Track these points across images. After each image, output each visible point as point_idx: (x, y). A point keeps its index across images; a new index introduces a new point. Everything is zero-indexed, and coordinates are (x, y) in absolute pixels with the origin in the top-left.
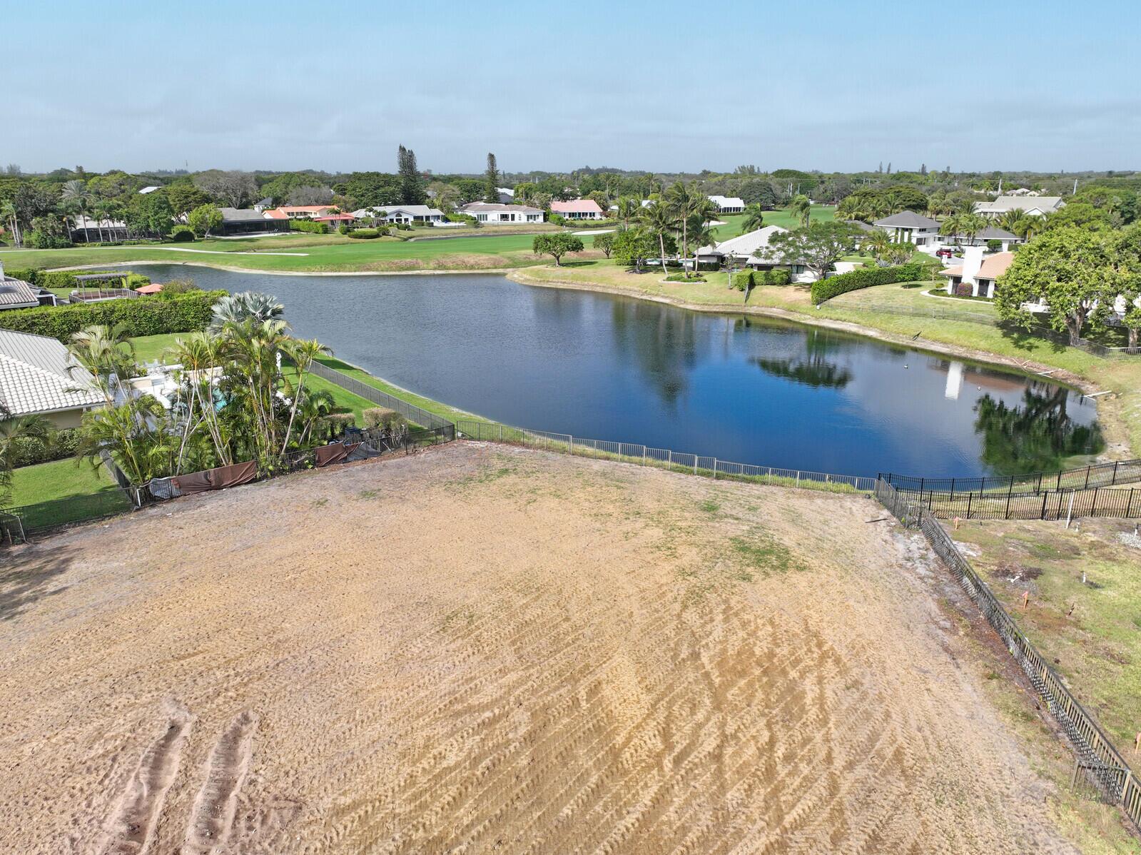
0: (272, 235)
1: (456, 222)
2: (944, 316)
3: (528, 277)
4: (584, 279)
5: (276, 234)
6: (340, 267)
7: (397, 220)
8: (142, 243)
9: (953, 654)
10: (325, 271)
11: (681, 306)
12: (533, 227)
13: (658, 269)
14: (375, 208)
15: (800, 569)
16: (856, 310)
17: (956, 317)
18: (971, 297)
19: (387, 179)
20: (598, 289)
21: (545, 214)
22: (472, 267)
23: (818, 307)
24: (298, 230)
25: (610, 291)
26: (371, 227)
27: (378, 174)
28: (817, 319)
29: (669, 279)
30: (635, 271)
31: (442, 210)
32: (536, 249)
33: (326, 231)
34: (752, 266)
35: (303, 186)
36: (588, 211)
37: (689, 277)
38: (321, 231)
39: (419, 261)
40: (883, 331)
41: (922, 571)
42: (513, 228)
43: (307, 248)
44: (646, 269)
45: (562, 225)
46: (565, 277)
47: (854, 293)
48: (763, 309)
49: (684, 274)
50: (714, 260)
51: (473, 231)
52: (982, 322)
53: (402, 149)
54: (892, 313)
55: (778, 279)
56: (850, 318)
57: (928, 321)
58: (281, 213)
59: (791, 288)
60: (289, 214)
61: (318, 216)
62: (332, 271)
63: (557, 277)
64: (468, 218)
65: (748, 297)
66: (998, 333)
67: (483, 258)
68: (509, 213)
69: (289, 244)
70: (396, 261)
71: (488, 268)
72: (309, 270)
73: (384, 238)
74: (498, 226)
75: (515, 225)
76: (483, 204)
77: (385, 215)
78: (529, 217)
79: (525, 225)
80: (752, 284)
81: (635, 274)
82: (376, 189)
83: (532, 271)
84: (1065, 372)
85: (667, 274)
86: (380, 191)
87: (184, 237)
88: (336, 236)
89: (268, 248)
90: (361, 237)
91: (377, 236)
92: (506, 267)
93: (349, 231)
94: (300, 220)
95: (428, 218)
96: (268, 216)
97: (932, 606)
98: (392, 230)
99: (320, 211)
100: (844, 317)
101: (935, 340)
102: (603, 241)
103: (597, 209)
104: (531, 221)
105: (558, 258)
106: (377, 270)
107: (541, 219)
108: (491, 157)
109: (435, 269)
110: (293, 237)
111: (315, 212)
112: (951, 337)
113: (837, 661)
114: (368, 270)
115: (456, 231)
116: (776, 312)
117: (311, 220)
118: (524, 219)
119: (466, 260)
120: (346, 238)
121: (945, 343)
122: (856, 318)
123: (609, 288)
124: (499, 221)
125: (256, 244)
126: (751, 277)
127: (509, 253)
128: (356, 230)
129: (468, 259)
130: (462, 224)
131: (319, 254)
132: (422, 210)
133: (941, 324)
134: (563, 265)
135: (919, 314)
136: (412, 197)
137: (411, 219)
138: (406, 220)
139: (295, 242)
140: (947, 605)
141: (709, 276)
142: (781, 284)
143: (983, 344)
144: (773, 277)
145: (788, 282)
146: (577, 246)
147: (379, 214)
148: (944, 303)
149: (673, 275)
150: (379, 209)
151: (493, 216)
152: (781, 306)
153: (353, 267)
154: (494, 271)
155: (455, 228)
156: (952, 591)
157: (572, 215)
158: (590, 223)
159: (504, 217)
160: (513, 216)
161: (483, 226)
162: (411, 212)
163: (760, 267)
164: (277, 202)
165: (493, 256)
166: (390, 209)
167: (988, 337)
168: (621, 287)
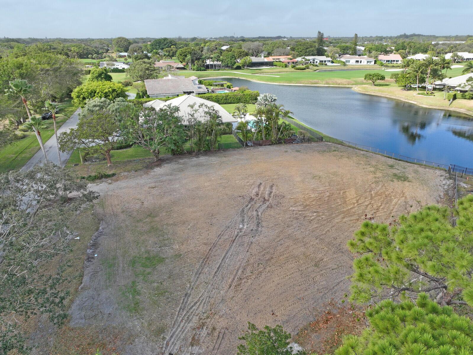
1: (336, 63)
3: (360, 89)
4: (383, 92)
5: (268, 67)
6: (291, 82)
7: (313, 62)
8: (225, 70)
10: (285, 83)
11: (420, 105)
12: (369, 66)
13: (415, 89)
14: (306, 57)
15: (409, 182)
20: (388, 96)
21: (375, 61)
22: (339, 84)
24: (276, 66)
25: (392, 97)
26: (302, 65)
29: (419, 94)
30: (405, 90)
31: (331, 58)
32: (365, 79)
33: (286, 66)
34: (457, 90)
35: (279, 48)
36: (396, 60)
37: (428, 94)
38: (284, 66)
39: (319, 81)
41: (446, 187)
42: (360, 67)
43: (279, 73)
44: (410, 89)
45: (382, 66)
46: (375, 90)
48: (457, 109)
49: (425, 92)
50: (441, 87)
51: (343, 68)
55: (468, 97)
58: (270, 59)
60: (273, 59)
61: (284, 60)
62: (287, 83)
63: (372, 90)
64: (341, 62)
65: (451, 103)
67: (344, 81)
68: (360, 60)
69: (273, 72)
70: (311, 80)
71: (345, 85)
72: (280, 82)
73: (307, 70)
74: (354, 65)
75: (361, 65)
76: (349, 55)
77: (309, 60)
79: (365, 65)
80: (455, 98)
81: (405, 91)
82: (307, 49)
83: (363, 87)
85: (419, 92)
87: (238, 68)
88: (290, 69)
89: (265, 73)
90: (298, 69)
91: (305, 69)
92: (353, 84)
93: (294, 67)
94: (277, 61)
95: (325, 61)
96: (266, 60)
97: (442, 194)
98: (311, 67)
99: (285, 58)
102: (395, 76)
103: (400, 59)
104: (368, 63)
105: (374, 82)
106: (303, 84)
107: (373, 63)
108: (356, 35)
109: (325, 84)
110: (274, 69)
111: (283, 59)
113: (406, 198)
114: (300, 83)
115: (336, 67)
116: (462, 111)
117: (280, 61)
118: (366, 63)
119: (337, 81)
120: (293, 70)
123: (392, 96)
124: (354, 63)
125: (262, 71)
126: (455, 95)
127: (355, 79)
128: (297, 66)
130: (339, 64)
131: (283, 76)
132: (323, 58)
134: (375, 85)
136: (320, 53)
137: (318, 62)
138: (316, 62)
139: (275, 71)
140: (446, 195)
141: (437, 93)
142: (469, 99)
144: (465, 96)
145: (472, 98)
146: (383, 78)
147: (306, 60)
149: (421, 92)
151: (352, 61)
152: (465, 108)
153: (295, 82)
154: (348, 86)
155: (336, 66)
156: (451, 192)
157: (388, 61)
158: (395, 65)
159: (357, 61)
160: (361, 61)
161: (347, 65)
162: (319, 58)
163: (461, 91)
164: (269, 54)
165: (348, 80)
166: (311, 58)
168: (397, 96)
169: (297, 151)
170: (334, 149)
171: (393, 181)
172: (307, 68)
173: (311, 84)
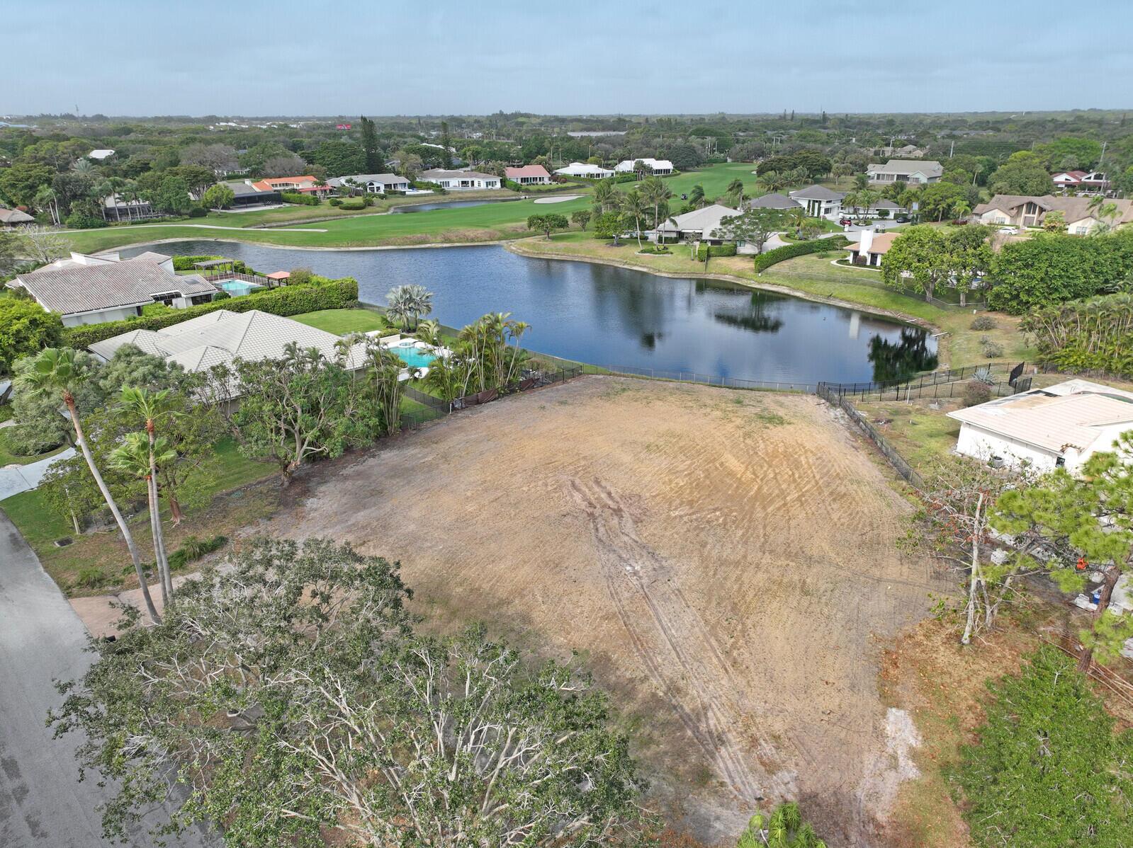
1: (423, 189)
2: (847, 281)
3: (524, 249)
4: (574, 251)
6: (364, 243)
8: (165, 221)
9: (856, 449)
10: (351, 246)
11: (658, 274)
12: (492, 193)
13: (633, 240)
14: (352, 177)
15: (789, 424)
16: (787, 277)
17: (855, 282)
18: (865, 266)
21: (501, 181)
22: (472, 240)
23: (760, 274)
24: (290, 202)
28: (759, 283)
30: (613, 245)
31: (407, 178)
32: (530, 225)
33: (317, 203)
34: (706, 241)
36: (538, 176)
37: (658, 250)
38: (312, 203)
39: (428, 235)
40: (807, 293)
41: (842, 422)
44: (621, 243)
46: (557, 250)
47: (783, 263)
48: (719, 275)
49: (654, 247)
50: (674, 235)
51: (441, 198)
52: (873, 285)
53: (363, 119)
54: (811, 279)
55: (727, 252)
56: (784, 283)
57: (837, 285)
59: (736, 259)
60: (274, 186)
62: (357, 246)
64: (433, 185)
65: (706, 266)
66: (882, 293)
68: (469, 180)
70: (409, 236)
71: (485, 241)
72: (337, 246)
74: (459, 192)
76: (443, 170)
78: (488, 184)
79: (485, 191)
80: (709, 256)
81: (613, 247)
83: (528, 244)
84: (924, 320)
85: (641, 247)
87: (199, 213)
90: (350, 209)
91: (363, 207)
94: (287, 191)
97: (848, 435)
99: (301, 182)
100: (778, 282)
101: (842, 300)
102: (580, 217)
103: (546, 175)
104: (490, 187)
105: (548, 233)
106: (395, 244)
109: (442, 242)
110: (285, 211)
111: (297, 183)
112: (852, 297)
113: (812, 452)
114: (388, 244)
116: (729, 278)
117: (295, 191)
118: (483, 186)
120: (337, 210)
121: (848, 301)
122: (787, 283)
124: (460, 188)
126: (708, 251)
127: (499, 227)
129: (468, 233)
130: (430, 191)
131: (336, 229)
132: (391, 178)
133: (846, 287)
134: (553, 239)
135: (831, 280)
136: (375, 166)
137: (382, 188)
138: (378, 188)
139: (291, 214)
140: (853, 434)
141: (674, 248)
142: (729, 256)
143: (873, 302)
144: (724, 250)
145: (734, 254)
146: (565, 224)
148: (847, 271)
149: (644, 247)
151: (454, 183)
152: (732, 273)
153: (375, 242)
154: (491, 243)
155: (424, 195)
156: (855, 428)
157: (523, 180)
158: (542, 188)
159: (465, 183)
160: (473, 182)
161: (447, 193)
162: (378, 180)
163: (713, 242)
164: (258, 175)
165: (487, 230)
166: (361, 178)
167: (876, 297)
168: (606, 258)
169: (562, 403)
170: (619, 387)
171: (768, 428)
172: (370, 205)
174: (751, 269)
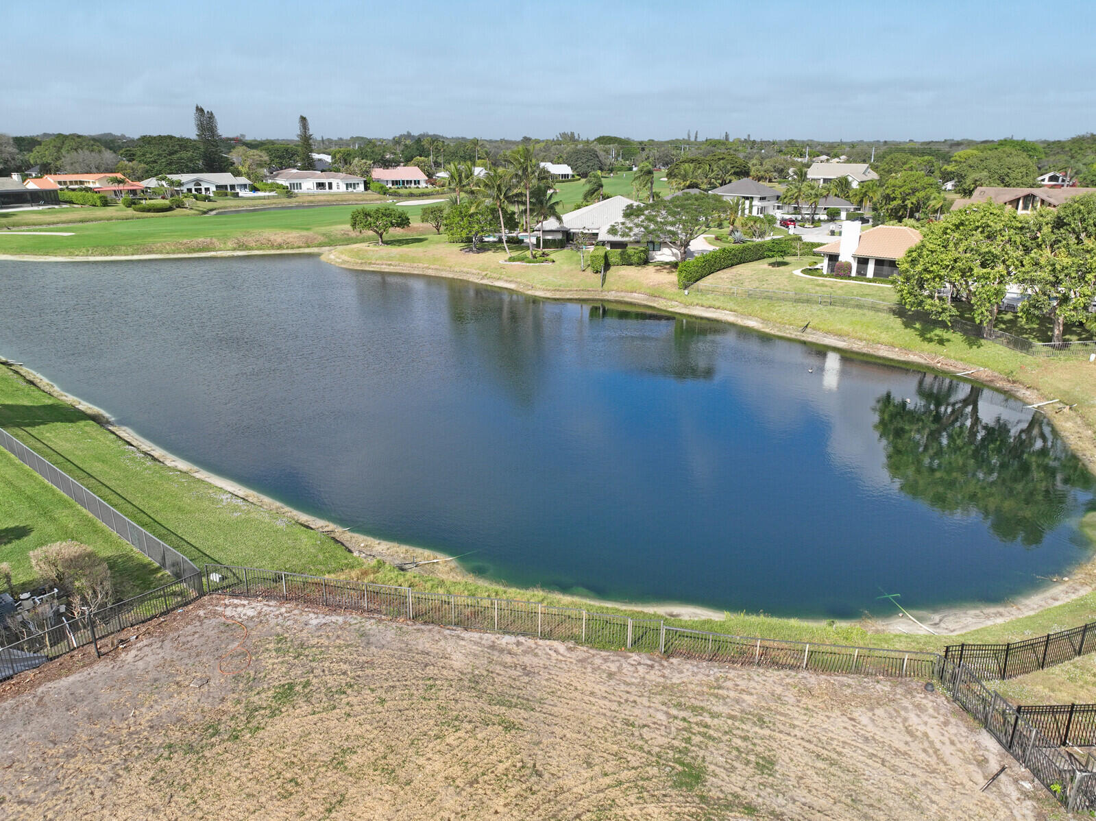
0: (35, 208)
1: (265, 191)
2: (829, 302)
3: (346, 258)
4: (413, 260)
5: (41, 208)
6: (113, 249)
7: (196, 190)
10: (92, 255)
11: (530, 292)
12: (353, 197)
13: (497, 246)
14: (169, 176)
16: (731, 295)
17: (844, 303)
18: (849, 277)
19: (183, 143)
20: (431, 272)
21: (365, 182)
22: (280, 247)
23: (686, 292)
24: (71, 202)
25: (444, 274)
26: (163, 198)
27: (171, 138)
28: (686, 306)
29: (512, 259)
30: (471, 250)
31: (249, 178)
32: (354, 225)
33: (105, 203)
34: (603, 243)
35: (80, 151)
36: (413, 179)
37: (534, 257)
38: (98, 203)
39: (214, 240)
40: (765, 321)
42: (331, 198)
43: (80, 225)
44: (483, 247)
45: (385, 194)
46: (390, 258)
47: (721, 274)
48: (623, 294)
49: (528, 254)
50: (559, 236)
51: (285, 201)
52: (874, 308)
53: (200, 110)
54: (771, 298)
55: (635, 259)
56: (725, 305)
57: (815, 308)
58: (50, 182)
59: (650, 269)
60: (60, 183)
61: (97, 185)
62: (101, 255)
63: (382, 258)
64: (279, 186)
65: (604, 279)
66: (897, 322)
67: (293, 236)
68: (326, 181)
69: (55, 220)
70: (185, 241)
71: (299, 247)
72: (71, 254)
73: (178, 211)
74: (314, 195)
75: (333, 195)
76: (296, 171)
77: (180, 184)
78: (348, 186)
79: (343, 194)
80: (607, 266)
81: (471, 253)
82: (171, 154)
83: (352, 251)
84: (989, 372)
85: (509, 254)
86: (175, 157)
88: (119, 209)
89: (27, 224)
90: (149, 210)
91: (170, 209)
92: (320, 245)
93: (134, 203)
94: (74, 190)
95: (233, 187)
96: (31, 185)
98: (189, 202)
99: (99, 179)
100: (717, 304)
101: (828, 332)
102: (432, 214)
103: (422, 177)
104: (350, 189)
105: (381, 235)
106: (161, 253)
107: (361, 187)
108: (303, 119)
109: (234, 249)
110: (66, 211)
111: (94, 181)
112: (846, 328)
114: (150, 252)
115: (266, 201)
116: (637, 298)
117: (88, 190)
118: (343, 188)
119: (272, 238)
120: (130, 212)
121: (839, 335)
122: (731, 305)
123: (442, 270)
124: (315, 190)
125: (11, 220)
126: (606, 257)
127: (324, 229)
128: (143, 202)
129: (275, 237)
130: (273, 194)
131: (87, 233)
132: (226, 178)
133: (830, 312)
134: (387, 243)
135: (802, 299)
136: (215, 164)
137: (213, 189)
138: (207, 189)
139: (64, 217)
141: (555, 254)
142: (639, 264)
144: (630, 256)
145: (646, 262)
146: (403, 222)
147: (172, 183)
148: (823, 285)
149: (515, 254)
150: (175, 177)
151: (308, 185)
152: (643, 290)
153: (130, 250)
154: (307, 250)
155: (264, 198)
157: (395, 183)
158: (415, 191)
159: (321, 185)
160: (330, 184)
161: (296, 195)
162: (212, 180)
163: (614, 245)
164: (46, 169)
165: (305, 233)
166: (185, 178)
167: (888, 329)
168: (457, 269)
172: (179, 207)
173: (189, 253)
174: (673, 284)
